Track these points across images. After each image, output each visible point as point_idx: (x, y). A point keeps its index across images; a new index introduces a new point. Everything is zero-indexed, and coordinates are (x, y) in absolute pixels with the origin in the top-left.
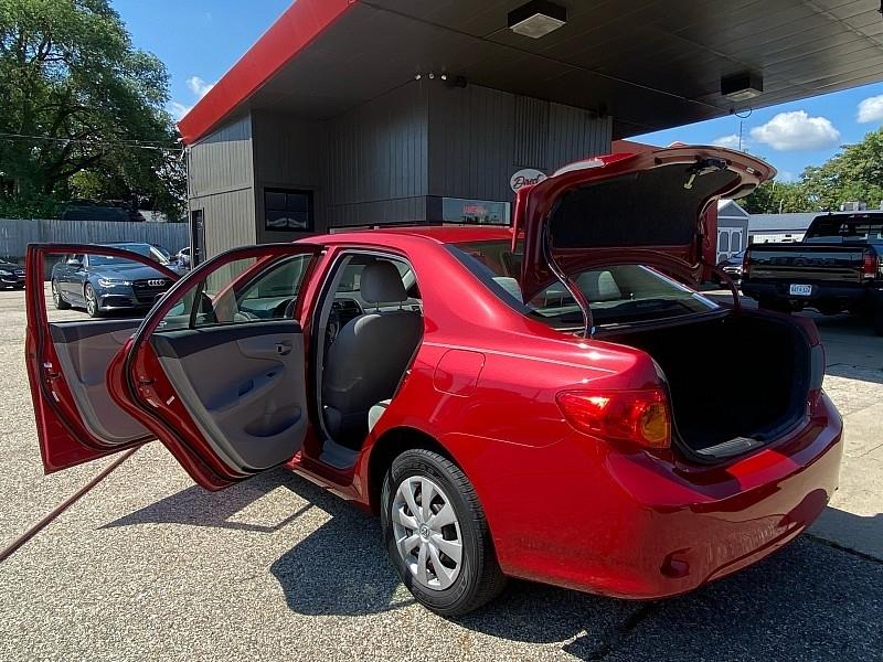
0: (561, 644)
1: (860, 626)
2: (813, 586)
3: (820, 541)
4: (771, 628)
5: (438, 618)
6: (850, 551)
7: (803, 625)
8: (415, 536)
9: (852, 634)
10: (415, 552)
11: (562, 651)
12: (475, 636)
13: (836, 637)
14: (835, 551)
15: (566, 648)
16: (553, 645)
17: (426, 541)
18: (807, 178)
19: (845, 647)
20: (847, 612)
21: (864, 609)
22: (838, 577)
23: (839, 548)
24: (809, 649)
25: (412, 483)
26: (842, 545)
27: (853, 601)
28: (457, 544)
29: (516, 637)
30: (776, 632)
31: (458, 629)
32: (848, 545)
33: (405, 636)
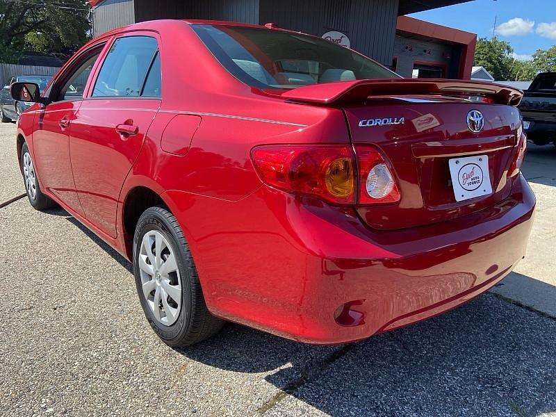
0: (265, 374)
1: (529, 372)
2: (494, 336)
3: (506, 300)
4: (451, 370)
5: (167, 348)
6: (529, 308)
7: (479, 369)
8: (153, 281)
9: (521, 378)
10: (153, 293)
11: (264, 381)
12: (193, 365)
13: (506, 382)
14: (517, 308)
15: (268, 379)
16: (256, 376)
17: (159, 285)
18: (537, 58)
19: (512, 390)
20: (519, 359)
21: (533, 357)
22: (516, 330)
23: (520, 305)
24: (481, 391)
25: (150, 236)
26: (524, 304)
27: (526, 350)
28: (178, 288)
29: (228, 367)
30: (454, 374)
31: (181, 358)
32: (529, 304)
33: (132, 363)
